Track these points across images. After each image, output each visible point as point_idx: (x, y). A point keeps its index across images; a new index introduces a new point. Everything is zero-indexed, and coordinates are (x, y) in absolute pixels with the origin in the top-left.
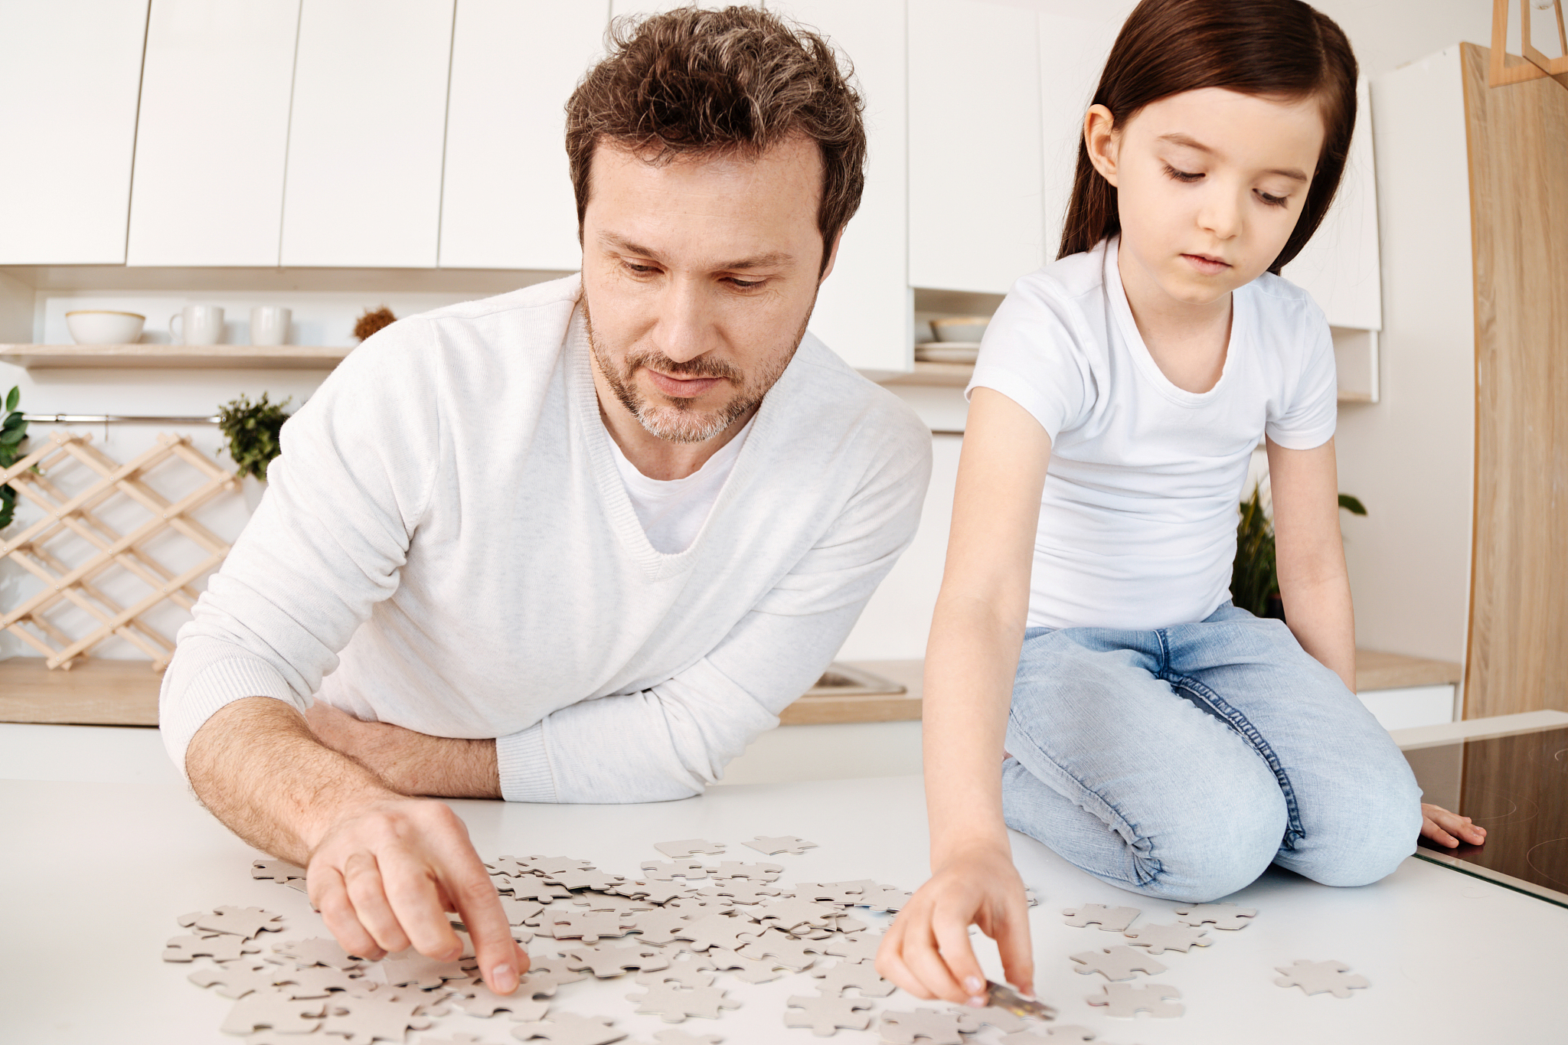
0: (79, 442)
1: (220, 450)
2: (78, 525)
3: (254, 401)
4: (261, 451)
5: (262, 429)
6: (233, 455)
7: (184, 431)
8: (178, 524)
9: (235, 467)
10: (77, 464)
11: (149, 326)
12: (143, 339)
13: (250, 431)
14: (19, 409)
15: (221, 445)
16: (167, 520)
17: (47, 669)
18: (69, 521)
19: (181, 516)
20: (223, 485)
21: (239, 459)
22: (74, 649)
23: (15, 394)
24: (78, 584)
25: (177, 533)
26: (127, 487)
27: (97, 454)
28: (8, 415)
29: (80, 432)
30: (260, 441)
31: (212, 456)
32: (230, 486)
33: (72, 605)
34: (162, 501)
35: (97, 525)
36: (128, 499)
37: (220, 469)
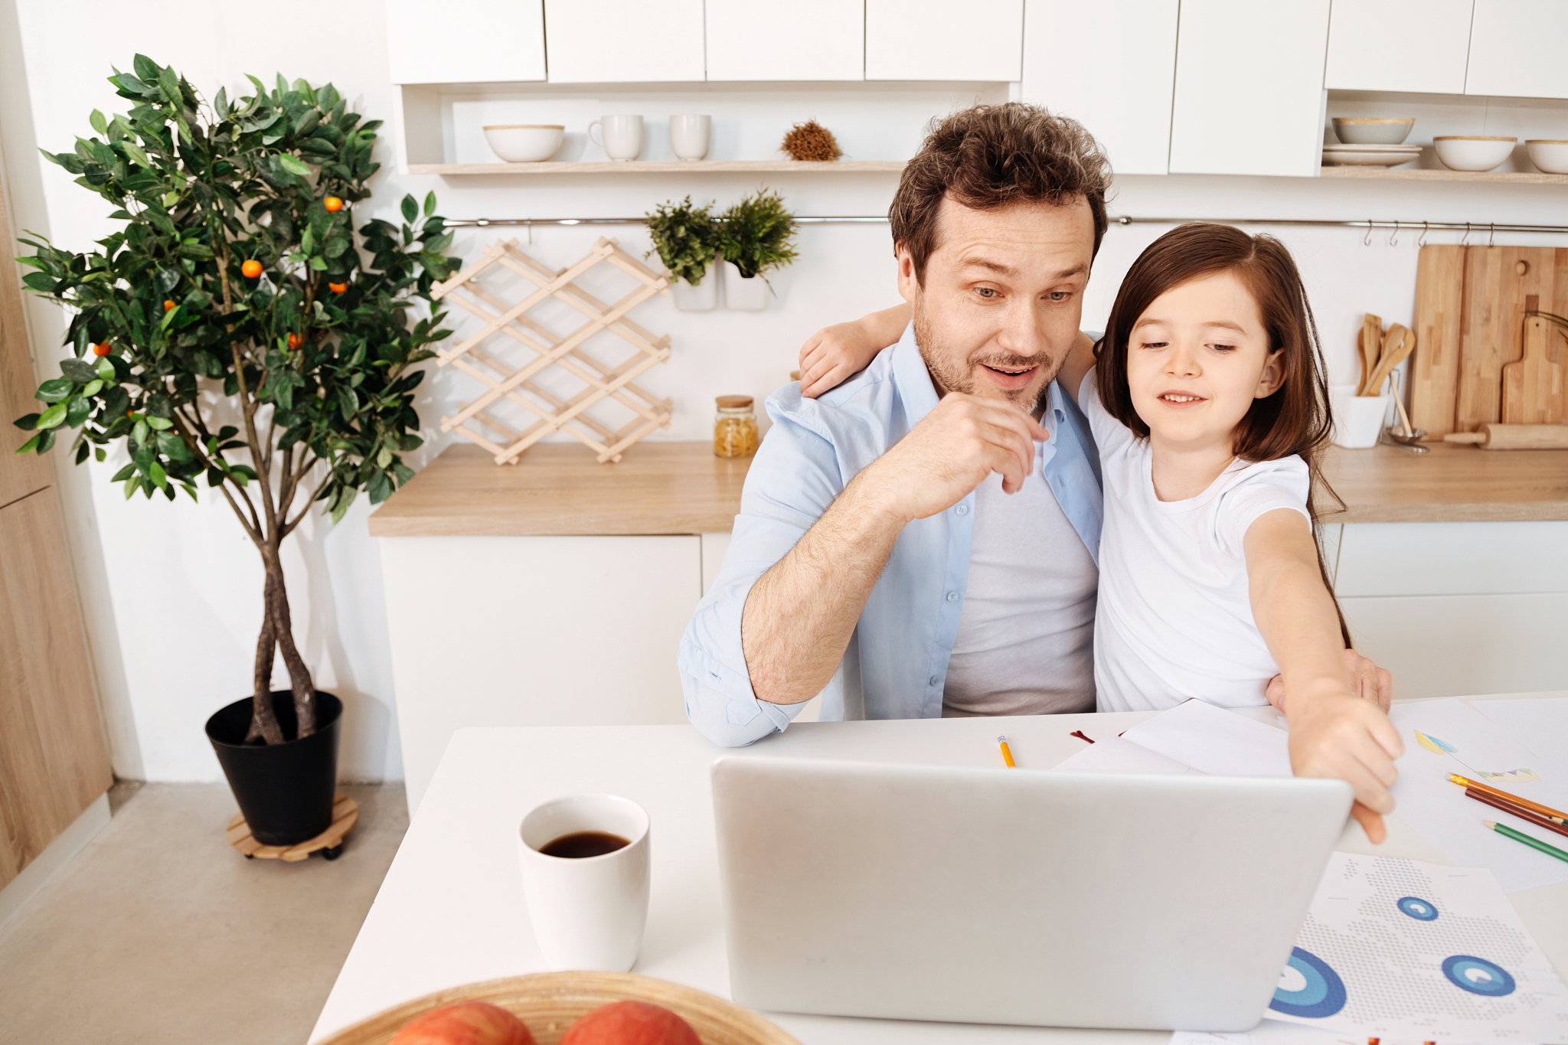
1: (649, 254)
3: (678, 205)
4: (694, 258)
5: (693, 237)
6: (663, 260)
9: (667, 272)
13: (682, 239)
14: (437, 213)
15: (650, 249)
16: (607, 326)
17: (495, 464)
20: (659, 291)
21: (673, 266)
22: (520, 447)
23: (432, 199)
28: (426, 219)
30: (691, 248)
31: (642, 259)
32: (664, 287)
37: (651, 273)
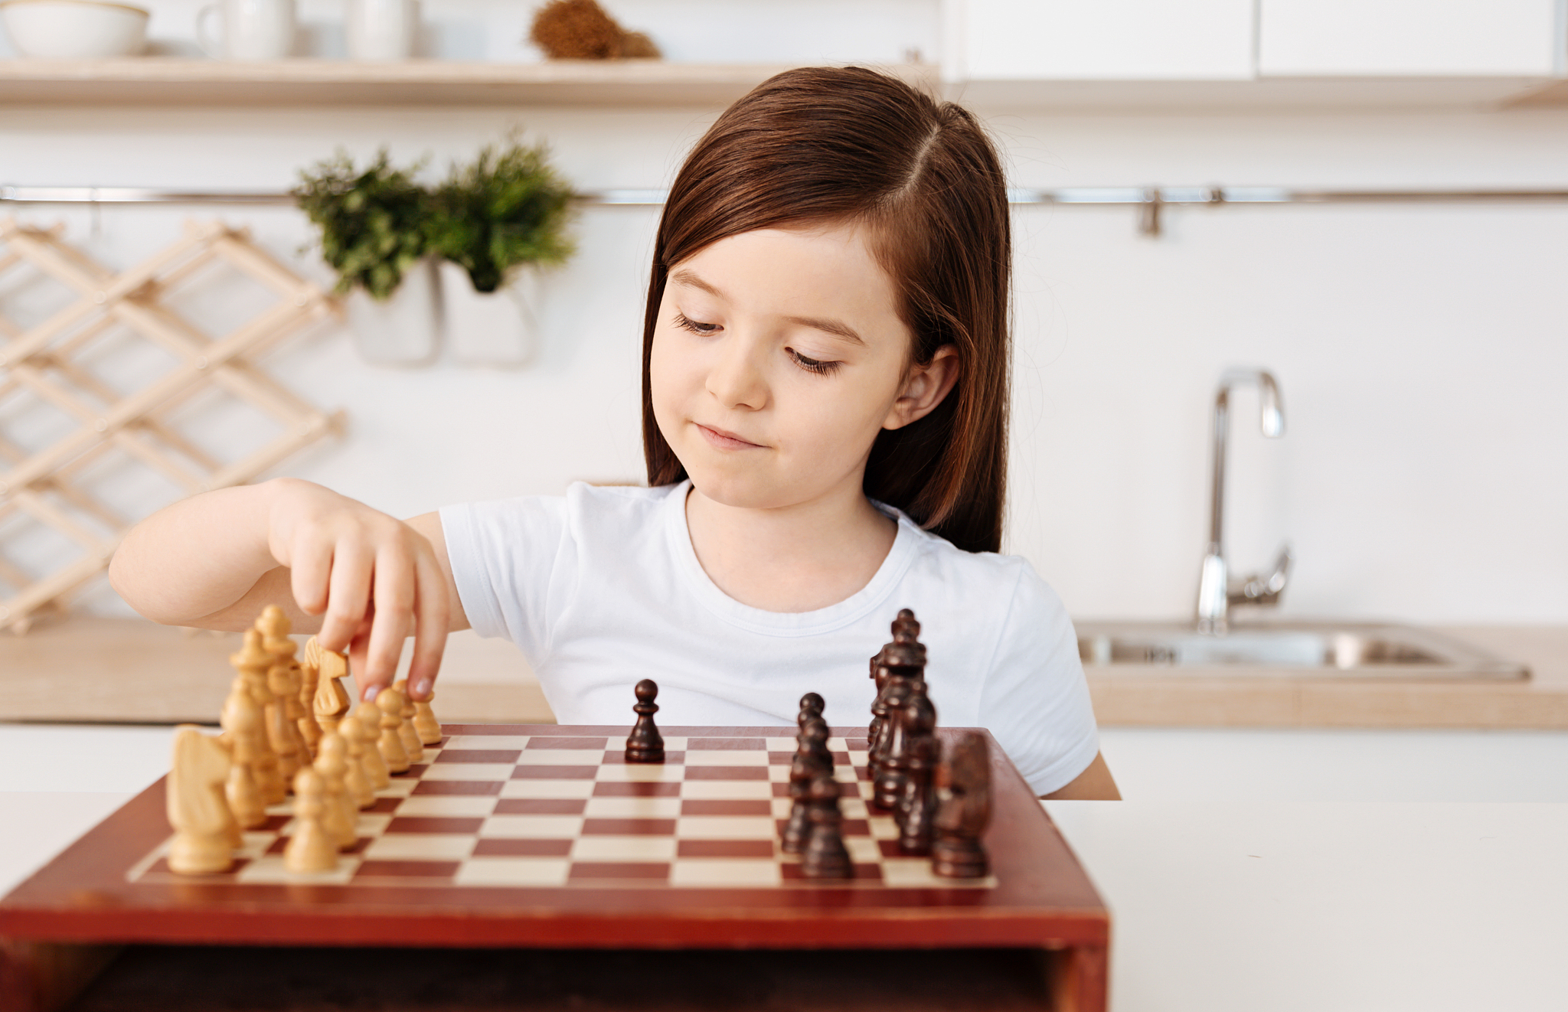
0: (41, 236)
1: (303, 250)
2: (47, 382)
3: (362, 165)
4: (375, 248)
5: (377, 210)
6: (327, 258)
7: (237, 217)
8: (229, 378)
9: (329, 278)
10: (40, 278)
11: (159, 29)
12: (152, 50)
13: (355, 215)
15: (305, 240)
16: (206, 372)
18: (25, 374)
19: (236, 362)
20: (306, 308)
21: (338, 264)
22: (36, 595)
24: (43, 484)
25: (230, 397)
26: (134, 316)
27: (78, 257)
29: (43, 219)
30: (372, 230)
31: (288, 259)
32: (320, 310)
33: (35, 525)
34: (199, 337)
35: (83, 380)
36: (137, 337)
37: (299, 278)
